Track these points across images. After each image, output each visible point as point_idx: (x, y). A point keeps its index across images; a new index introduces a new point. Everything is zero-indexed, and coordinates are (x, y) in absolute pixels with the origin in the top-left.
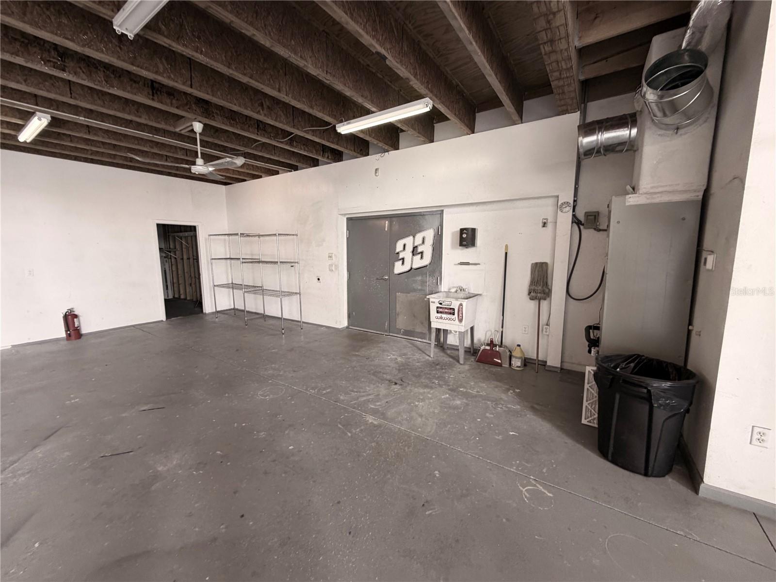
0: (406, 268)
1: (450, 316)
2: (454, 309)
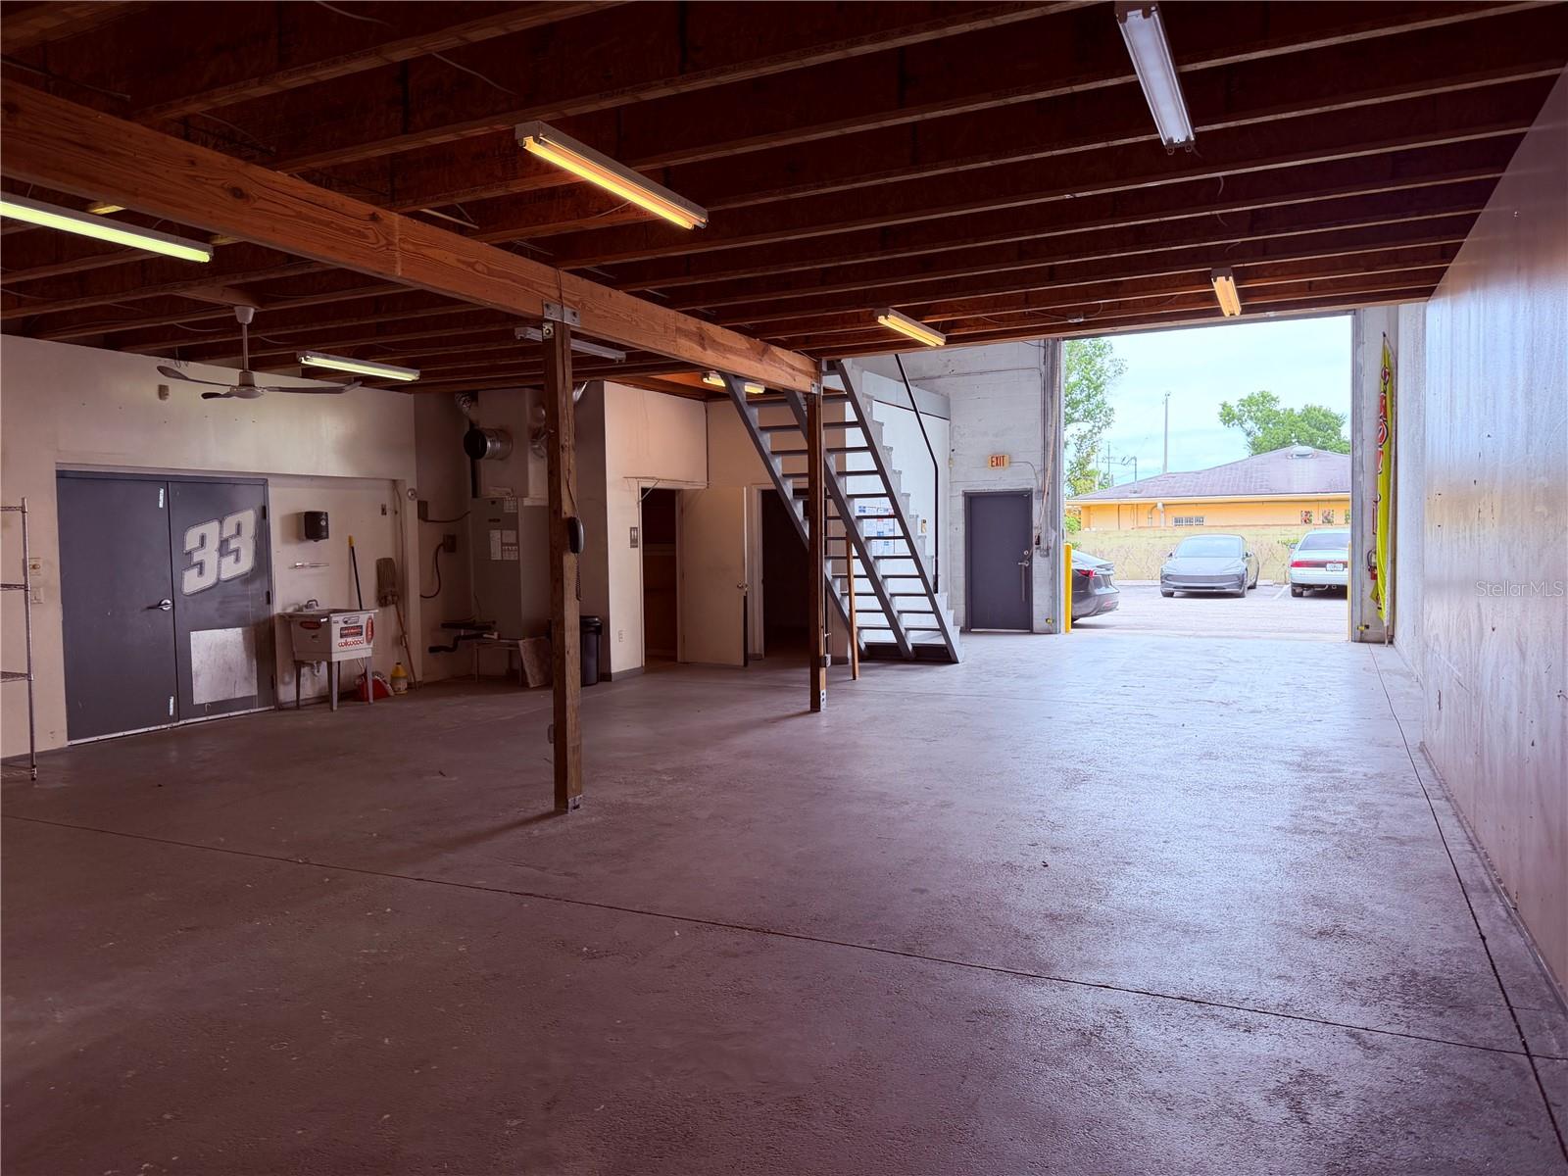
0: (208, 580)
1: (356, 639)
2: (361, 627)
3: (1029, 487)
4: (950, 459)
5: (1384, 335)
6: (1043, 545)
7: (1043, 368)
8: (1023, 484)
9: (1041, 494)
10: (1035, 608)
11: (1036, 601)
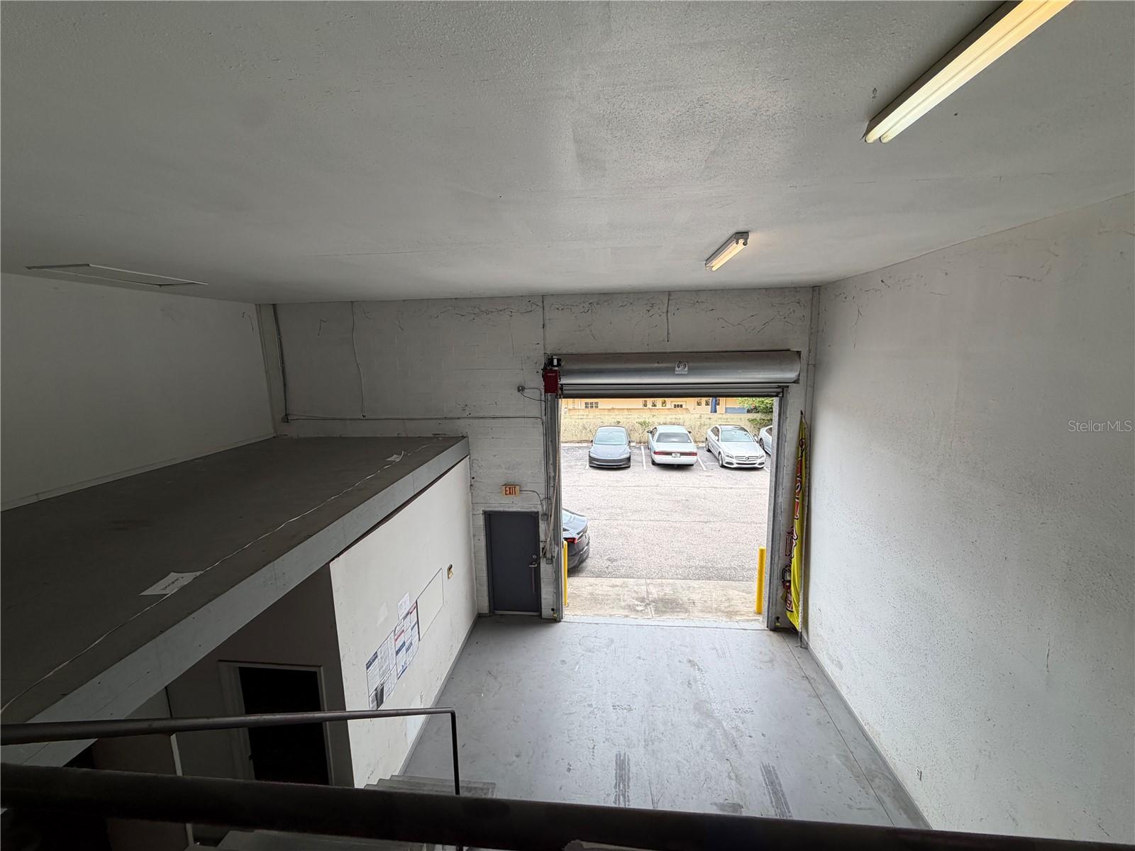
3: (536, 510)
4: (471, 485)
5: (802, 413)
6: (549, 555)
7: (544, 418)
8: (530, 508)
9: (546, 517)
10: (543, 600)
11: (543, 596)
